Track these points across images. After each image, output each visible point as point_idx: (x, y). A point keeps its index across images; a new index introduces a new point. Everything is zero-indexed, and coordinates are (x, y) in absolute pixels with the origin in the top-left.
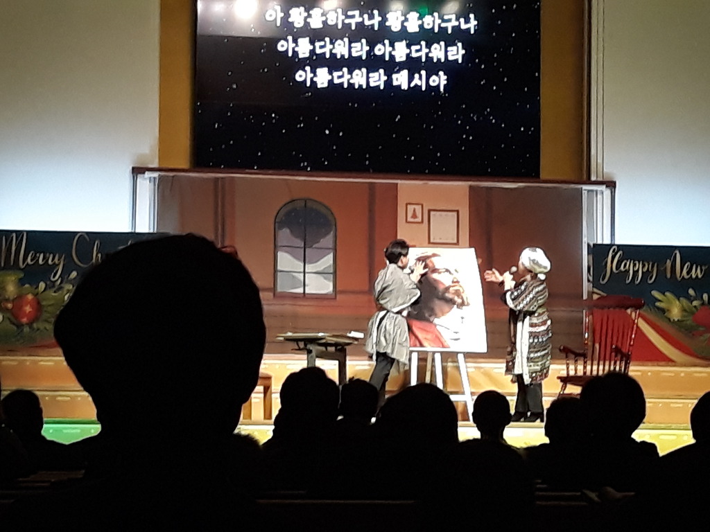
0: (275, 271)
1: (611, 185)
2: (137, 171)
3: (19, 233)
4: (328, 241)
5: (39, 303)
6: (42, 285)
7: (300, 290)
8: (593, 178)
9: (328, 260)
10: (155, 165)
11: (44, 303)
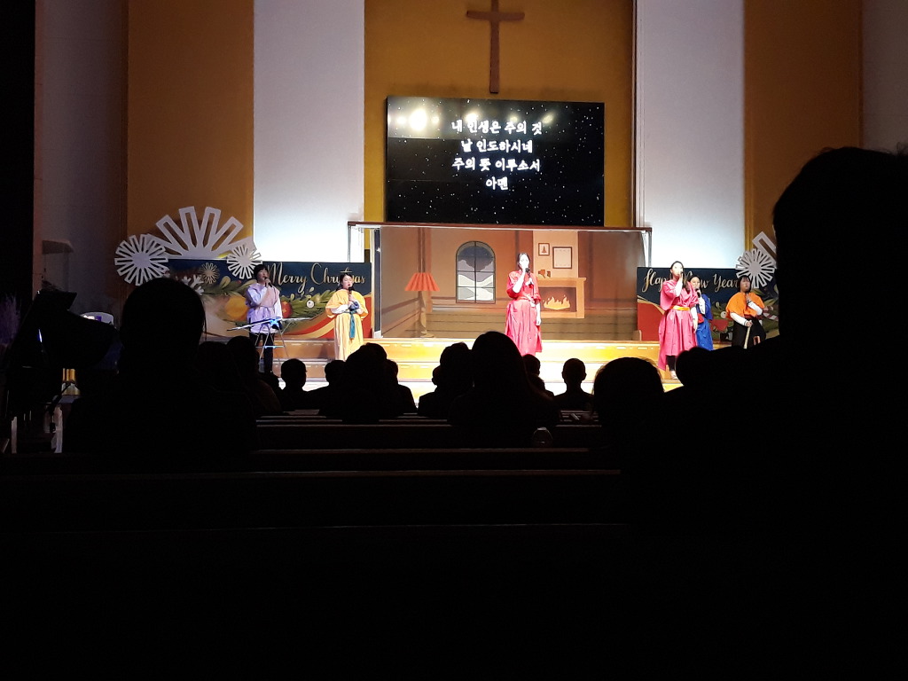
0: (457, 287)
1: (649, 230)
2: (351, 224)
3: (277, 263)
4: (490, 267)
5: (291, 306)
6: (292, 296)
7: (473, 298)
8: (638, 226)
9: (490, 279)
10: (363, 221)
11: (294, 307)
